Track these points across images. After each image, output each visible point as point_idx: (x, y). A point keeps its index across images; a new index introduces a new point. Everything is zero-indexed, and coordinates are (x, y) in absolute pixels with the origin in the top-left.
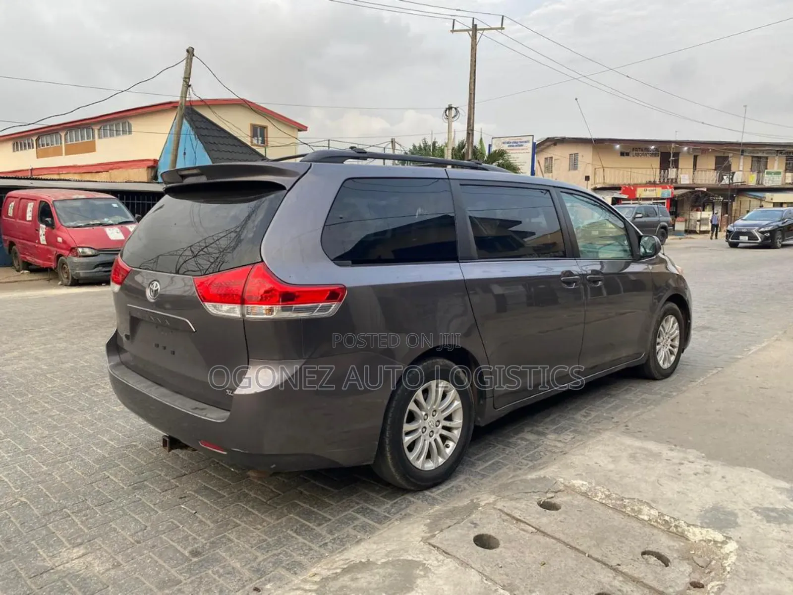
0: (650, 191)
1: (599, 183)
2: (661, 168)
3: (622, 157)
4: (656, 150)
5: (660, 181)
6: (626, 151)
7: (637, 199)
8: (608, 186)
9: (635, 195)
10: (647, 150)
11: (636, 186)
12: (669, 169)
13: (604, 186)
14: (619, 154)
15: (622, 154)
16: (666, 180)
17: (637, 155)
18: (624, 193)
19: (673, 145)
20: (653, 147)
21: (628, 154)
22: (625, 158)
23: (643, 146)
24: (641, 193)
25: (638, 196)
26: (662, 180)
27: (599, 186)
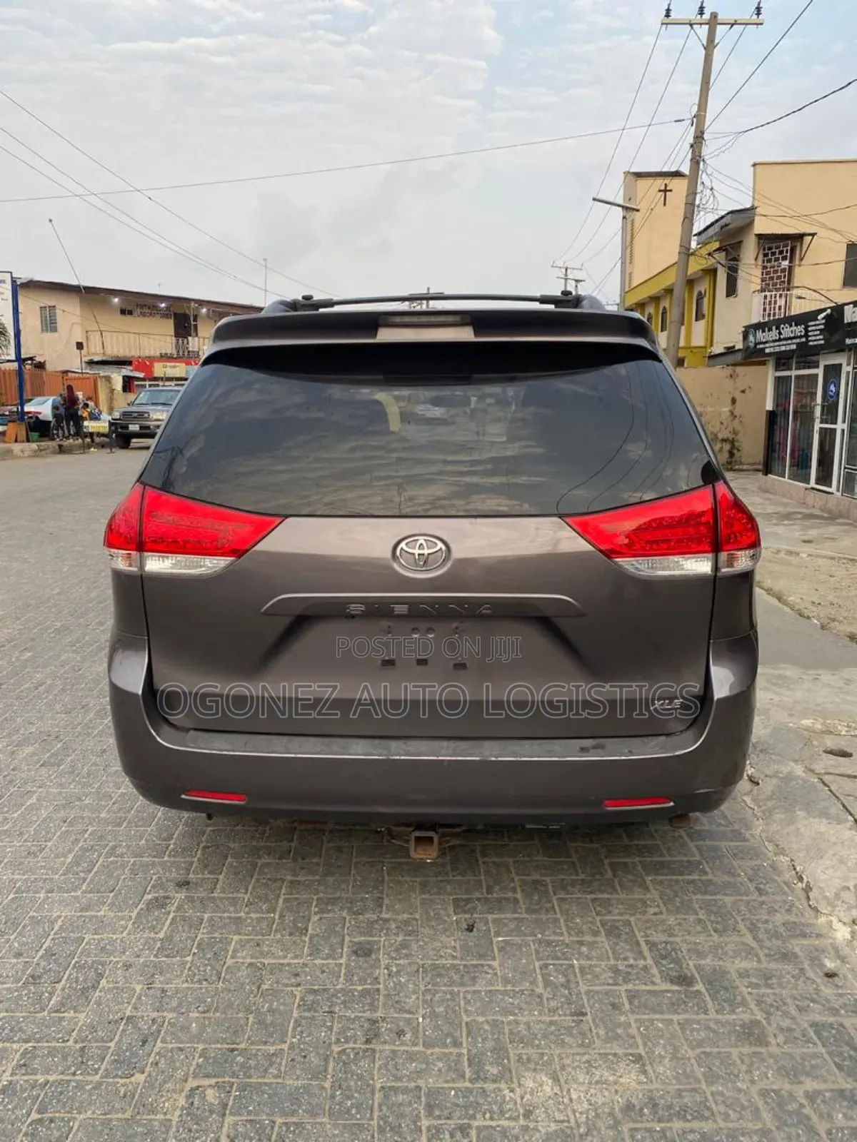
0: (170, 367)
1: (97, 354)
2: (177, 335)
3: (123, 317)
4: (168, 308)
5: (178, 354)
6: (129, 308)
7: (156, 379)
8: (110, 359)
9: (152, 372)
10: (155, 307)
11: (152, 359)
12: (190, 338)
13: (104, 358)
14: (119, 312)
15: (123, 312)
16: (186, 353)
17: (143, 314)
18: (137, 369)
19: (192, 304)
20: (163, 305)
21: (130, 313)
22: (127, 318)
23: (150, 302)
24: (159, 369)
25: (156, 375)
26: (181, 353)
27: (96, 359)
